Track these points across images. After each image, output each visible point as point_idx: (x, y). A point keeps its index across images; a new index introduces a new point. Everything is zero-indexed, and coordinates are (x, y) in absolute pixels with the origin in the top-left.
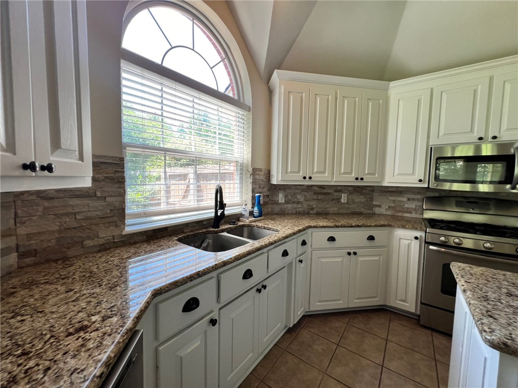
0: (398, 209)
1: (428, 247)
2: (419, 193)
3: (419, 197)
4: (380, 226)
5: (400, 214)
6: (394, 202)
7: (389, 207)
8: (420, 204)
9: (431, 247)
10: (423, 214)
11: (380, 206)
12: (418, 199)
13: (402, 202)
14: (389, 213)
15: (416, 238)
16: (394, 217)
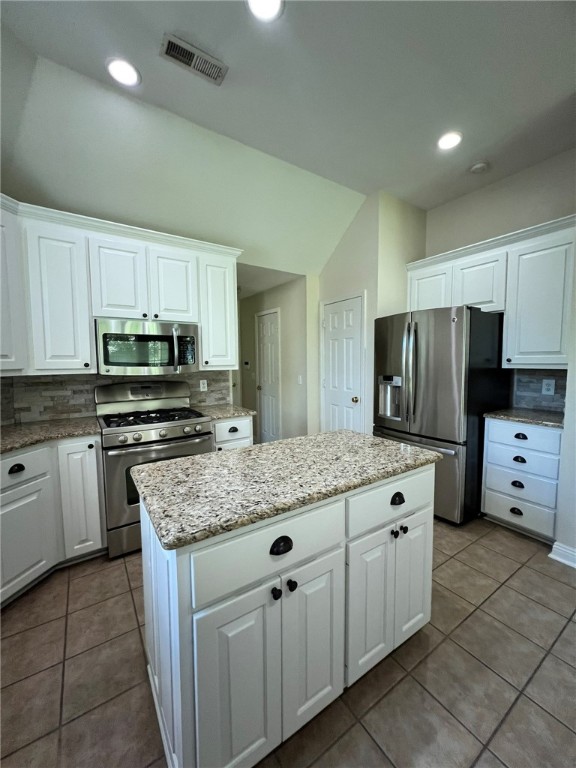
0: (60, 408)
1: (107, 454)
2: (87, 382)
3: (87, 387)
4: (32, 444)
5: (65, 416)
6: (52, 398)
7: (45, 408)
8: (91, 396)
9: (111, 453)
10: (95, 410)
11: (28, 409)
12: (87, 391)
13: (65, 397)
14: (46, 417)
15: (91, 446)
16: (55, 422)
